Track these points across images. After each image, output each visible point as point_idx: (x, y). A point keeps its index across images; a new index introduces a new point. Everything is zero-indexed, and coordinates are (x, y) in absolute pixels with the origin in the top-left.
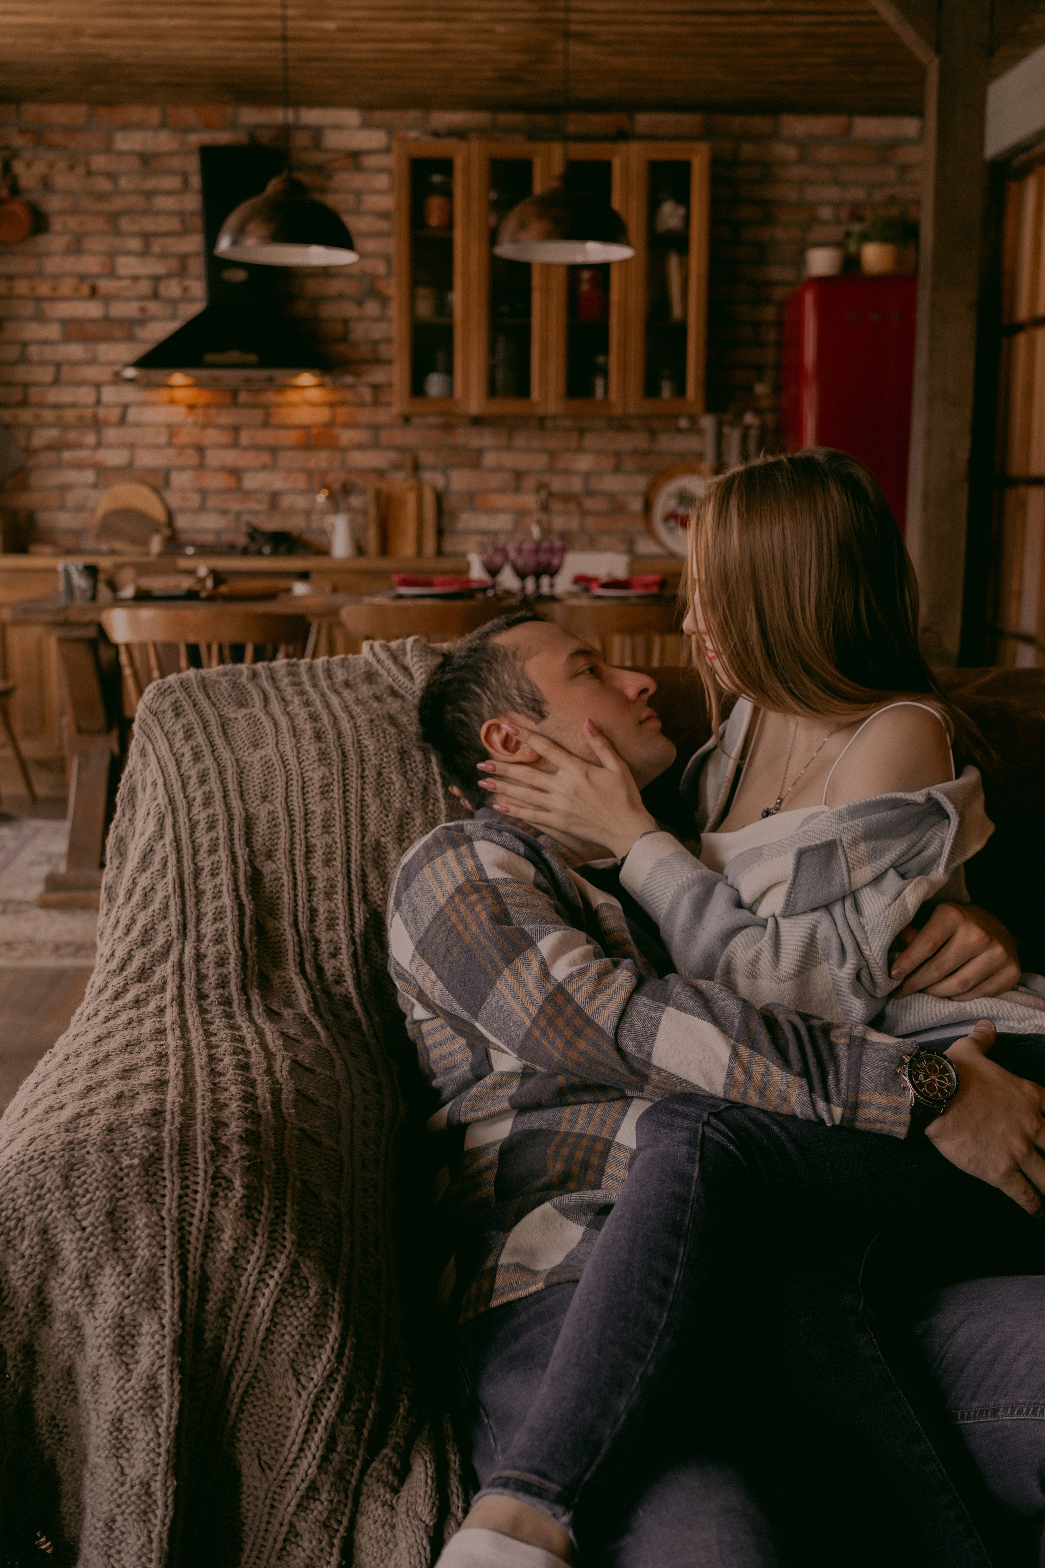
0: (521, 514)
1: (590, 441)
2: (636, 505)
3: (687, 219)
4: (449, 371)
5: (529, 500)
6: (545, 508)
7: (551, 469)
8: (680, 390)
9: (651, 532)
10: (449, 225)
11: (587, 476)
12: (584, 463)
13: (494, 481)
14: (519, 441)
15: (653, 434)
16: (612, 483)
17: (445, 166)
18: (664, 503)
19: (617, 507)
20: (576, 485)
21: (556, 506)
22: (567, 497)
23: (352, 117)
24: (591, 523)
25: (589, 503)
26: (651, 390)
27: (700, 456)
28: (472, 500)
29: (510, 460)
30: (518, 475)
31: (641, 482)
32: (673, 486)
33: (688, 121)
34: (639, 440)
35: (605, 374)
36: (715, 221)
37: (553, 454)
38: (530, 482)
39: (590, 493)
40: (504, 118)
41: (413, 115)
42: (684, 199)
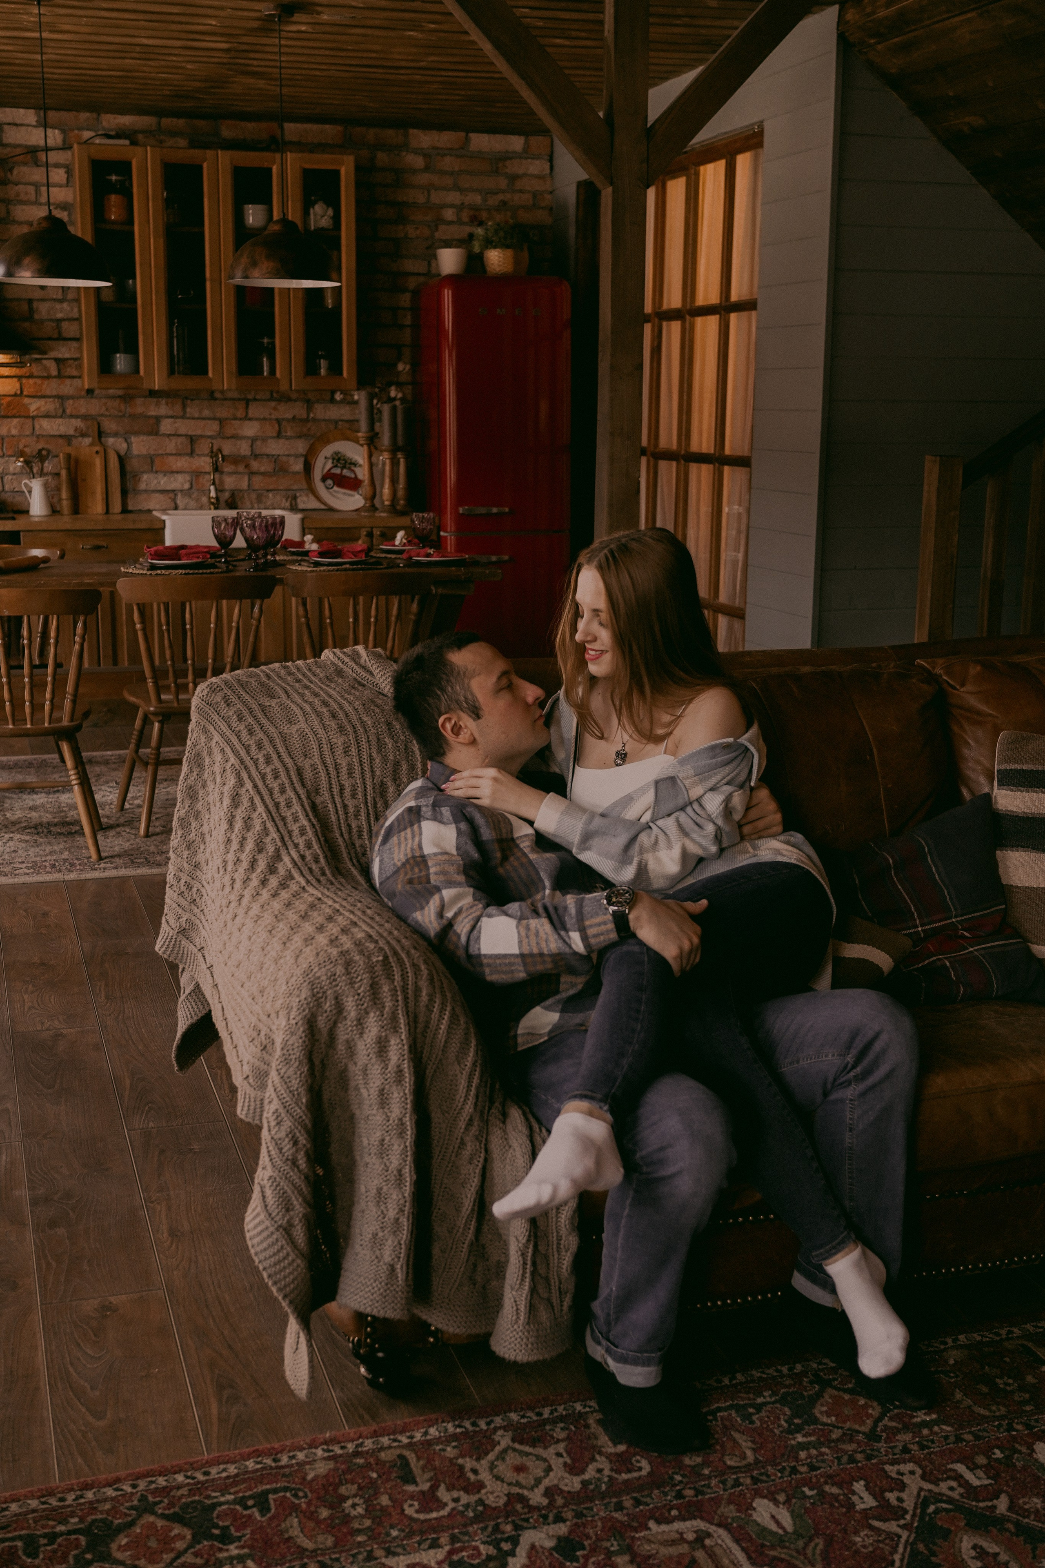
0: (197, 474)
1: (255, 410)
2: (298, 466)
3: (336, 218)
4: (132, 349)
5: (204, 463)
6: (216, 469)
7: (221, 435)
8: (336, 368)
9: (312, 490)
10: (130, 221)
11: (254, 440)
12: (250, 429)
13: (171, 446)
14: (192, 410)
15: (309, 404)
16: (275, 447)
17: (124, 168)
18: (322, 464)
19: (280, 468)
20: (244, 449)
21: (228, 468)
22: (236, 460)
23: (29, 116)
24: (257, 481)
25: (255, 465)
26: (311, 369)
27: (353, 423)
28: (151, 462)
29: (184, 427)
30: (192, 440)
31: (301, 446)
32: (328, 450)
33: (330, 131)
34: (298, 410)
35: (272, 355)
36: (361, 220)
37: (222, 422)
38: (204, 447)
39: (256, 456)
40: (166, 122)
41: (84, 116)
42: (333, 202)
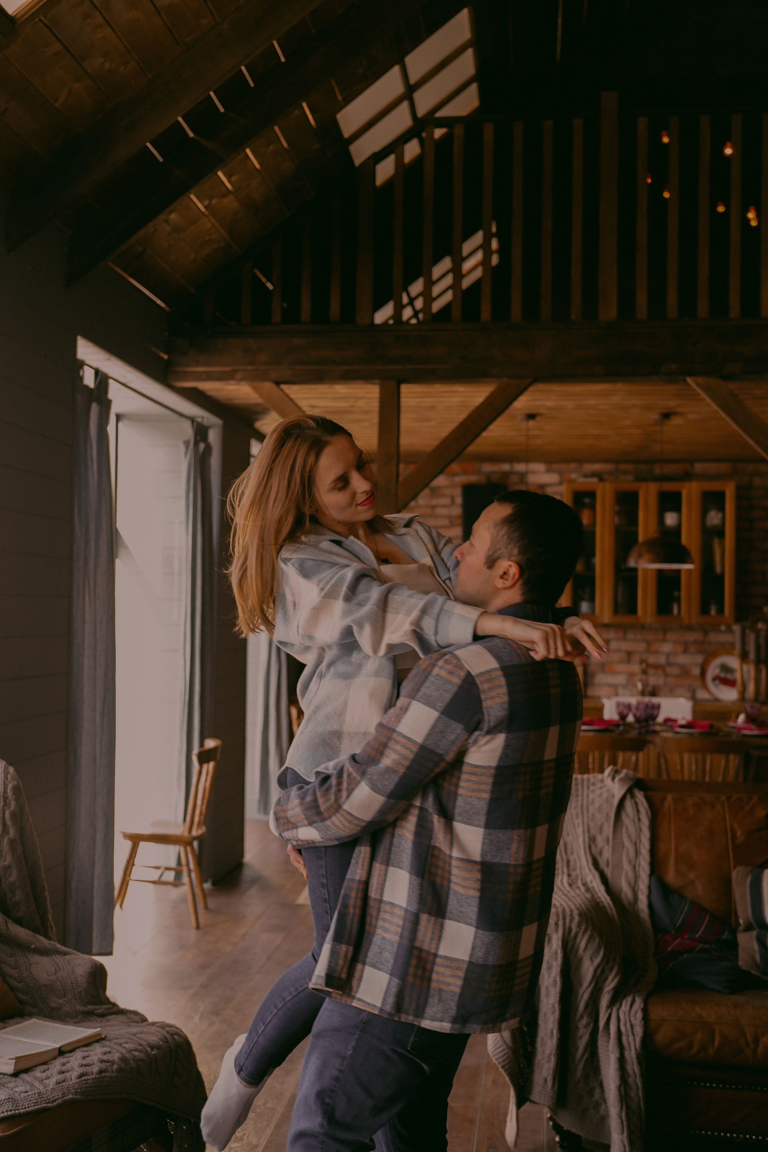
0: (631, 675)
1: (670, 636)
2: (697, 671)
3: (723, 519)
4: (592, 599)
5: (636, 668)
6: (644, 672)
7: (648, 651)
8: (721, 610)
9: (705, 687)
10: (594, 524)
11: (668, 655)
12: (667, 648)
13: (616, 657)
14: (630, 635)
15: (706, 633)
16: (683, 659)
17: (592, 495)
18: (713, 670)
19: (685, 672)
20: (662, 660)
21: (651, 671)
22: (657, 667)
23: (540, 467)
24: (671, 680)
25: (669, 670)
26: (704, 610)
27: (733, 645)
28: (603, 667)
29: (626, 646)
30: (629, 654)
31: (699, 659)
32: (718, 661)
33: (723, 467)
34: (697, 636)
35: (679, 601)
36: (739, 518)
37: (649, 643)
38: (636, 658)
39: (670, 664)
40: (622, 467)
41: (573, 466)
42: (721, 508)
